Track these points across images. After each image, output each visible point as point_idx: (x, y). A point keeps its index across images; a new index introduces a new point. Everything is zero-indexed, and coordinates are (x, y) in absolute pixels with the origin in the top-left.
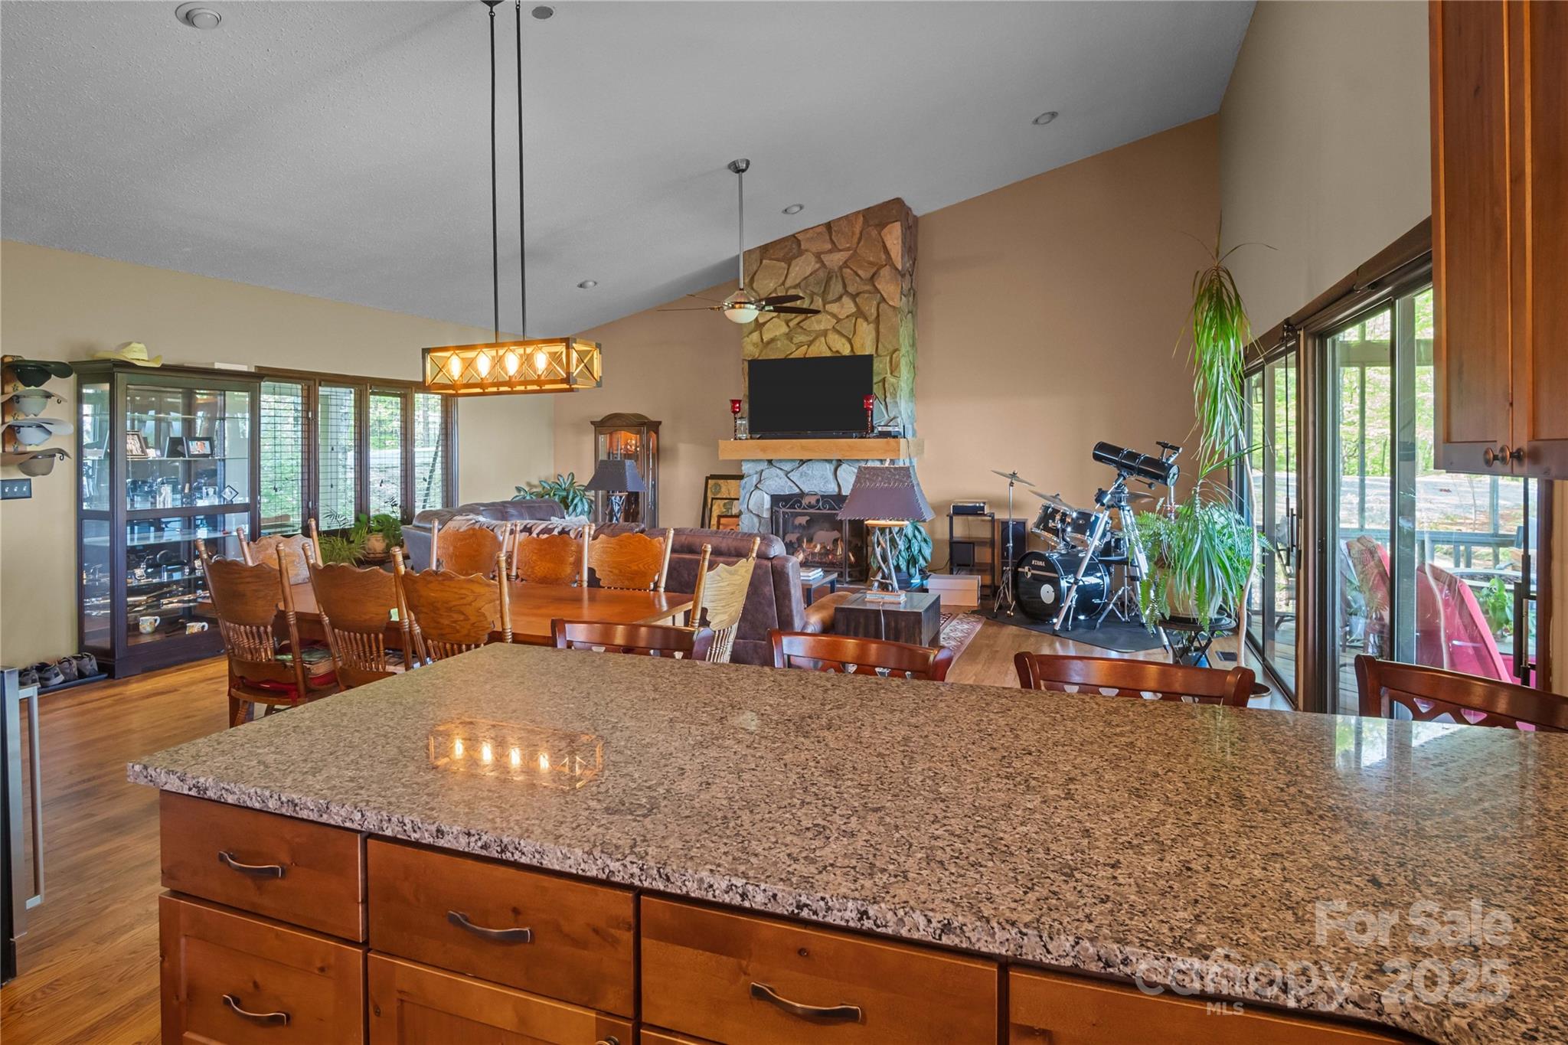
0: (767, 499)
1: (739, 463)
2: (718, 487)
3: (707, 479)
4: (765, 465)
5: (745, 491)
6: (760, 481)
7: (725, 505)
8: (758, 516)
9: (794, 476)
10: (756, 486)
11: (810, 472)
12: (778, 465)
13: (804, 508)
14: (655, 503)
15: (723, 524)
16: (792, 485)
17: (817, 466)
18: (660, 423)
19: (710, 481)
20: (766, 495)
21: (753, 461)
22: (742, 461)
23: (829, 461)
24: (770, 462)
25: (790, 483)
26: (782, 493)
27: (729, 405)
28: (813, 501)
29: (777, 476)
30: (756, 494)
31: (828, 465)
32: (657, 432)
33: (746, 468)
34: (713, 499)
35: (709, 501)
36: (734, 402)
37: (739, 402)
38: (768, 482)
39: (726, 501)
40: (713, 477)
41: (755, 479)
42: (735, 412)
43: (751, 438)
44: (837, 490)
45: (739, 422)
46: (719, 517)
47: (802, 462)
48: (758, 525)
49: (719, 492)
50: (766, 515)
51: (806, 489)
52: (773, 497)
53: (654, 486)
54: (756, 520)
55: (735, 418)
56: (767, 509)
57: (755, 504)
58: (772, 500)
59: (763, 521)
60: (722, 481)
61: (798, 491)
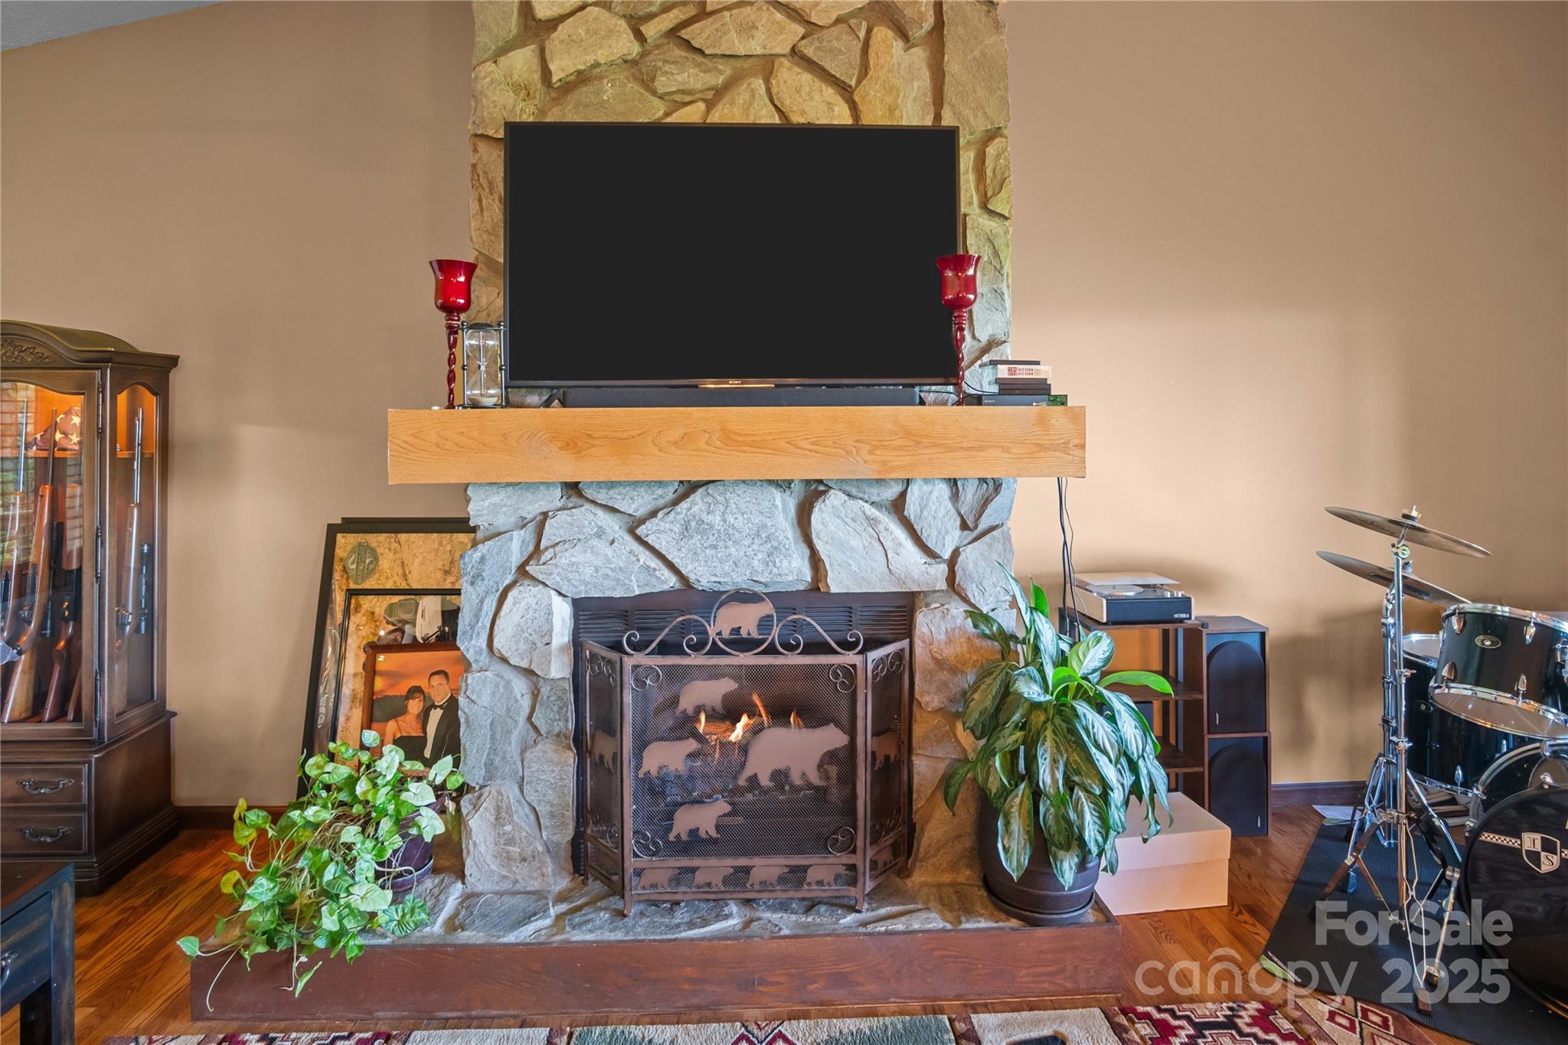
0: (562, 613)
1: (462, 491)
2: (368, 557)
3: (333, 531)
4: (554, 498)
5: (481, 587)
6: (537, 551)
7: (390, 610)
8: (529, 672)
9: (661, 532)
10: (522, 571)
11: (716, 519)
12: (601, 497)
13: (716, 651)
14: (150, 614)
15: (386, 674)
16: (654, 563)
17: (741, 499)
18: (173, 361)
19: (340, 538)
20: (557, 600)
21: (509, 484)
22: (467, 485)
23: (783, 485)
24: (573, 488)
25: (646, 557)
26: (617, 594)
27: (428, 283)
28: (746, 619)
29: (600, 534)
30: (524, 597)
31: (777, 496)
32: (161, 391)
33: (481, 509)
34: (351, 593)
35: (339, 598)
36: (447, 267)
37: (470, 269)
38: (566, 557)
39: (396, 599)
40: (352, 525)
41: (516, 546)
42: (449, 309)
43: (508, 404)
44: (807, 575)
45: (469, 340)
46: (374, 648)
47: (690, 488)
48: (526, 703)
49: (370, 572)
50: (559, 669)
51: (703, 576)
52: (580, 606)
53: (146, 559)
54: (520, 686)
55: (452, 331)
56: (562, 649)
57: (520, 630)
58: (576, 616)
59: (545, 690)
60: (382, 537)
61: (671, 581)
